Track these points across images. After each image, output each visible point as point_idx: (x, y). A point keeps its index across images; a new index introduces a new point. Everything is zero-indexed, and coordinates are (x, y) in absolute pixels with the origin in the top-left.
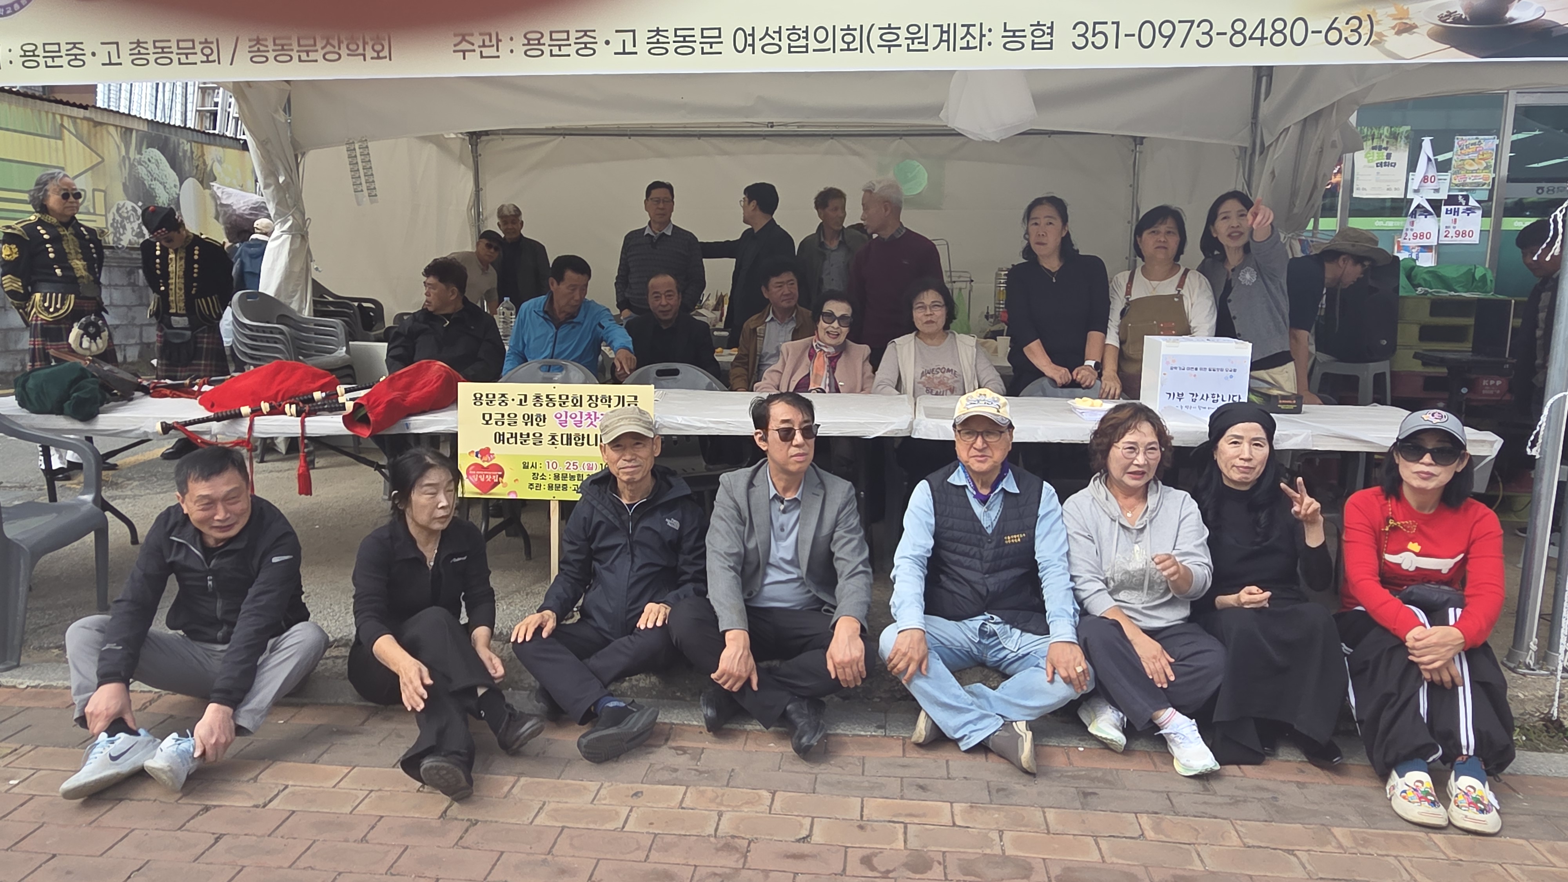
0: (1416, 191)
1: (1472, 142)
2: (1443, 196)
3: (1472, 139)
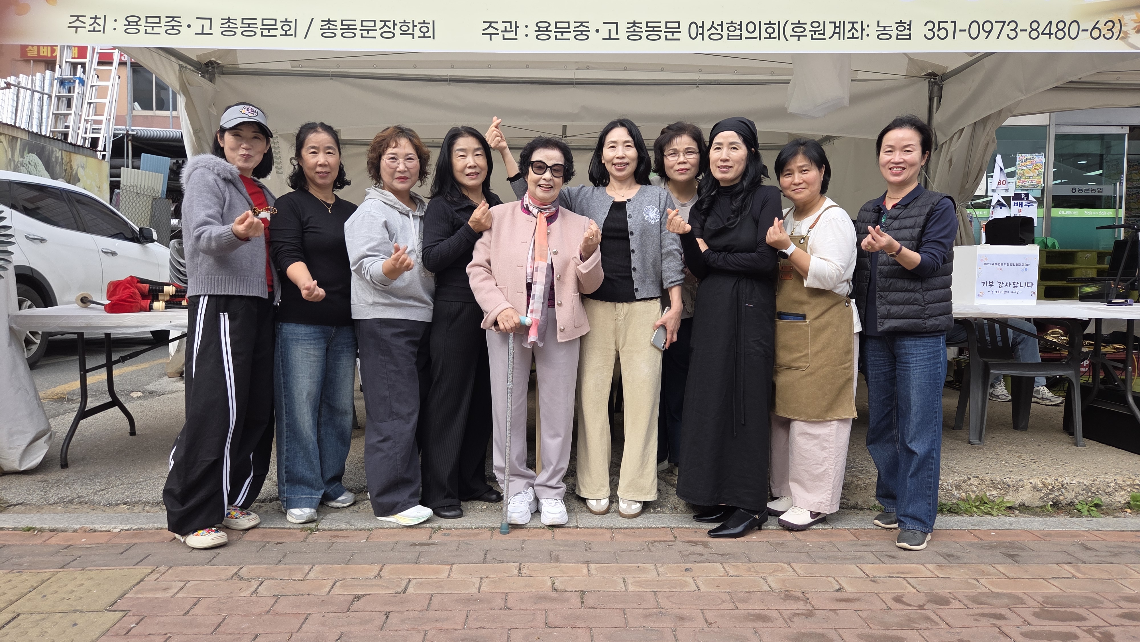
0: (994, 191)
1: (1028, 157)
2: (1011, 194)
3: (1028, 156)
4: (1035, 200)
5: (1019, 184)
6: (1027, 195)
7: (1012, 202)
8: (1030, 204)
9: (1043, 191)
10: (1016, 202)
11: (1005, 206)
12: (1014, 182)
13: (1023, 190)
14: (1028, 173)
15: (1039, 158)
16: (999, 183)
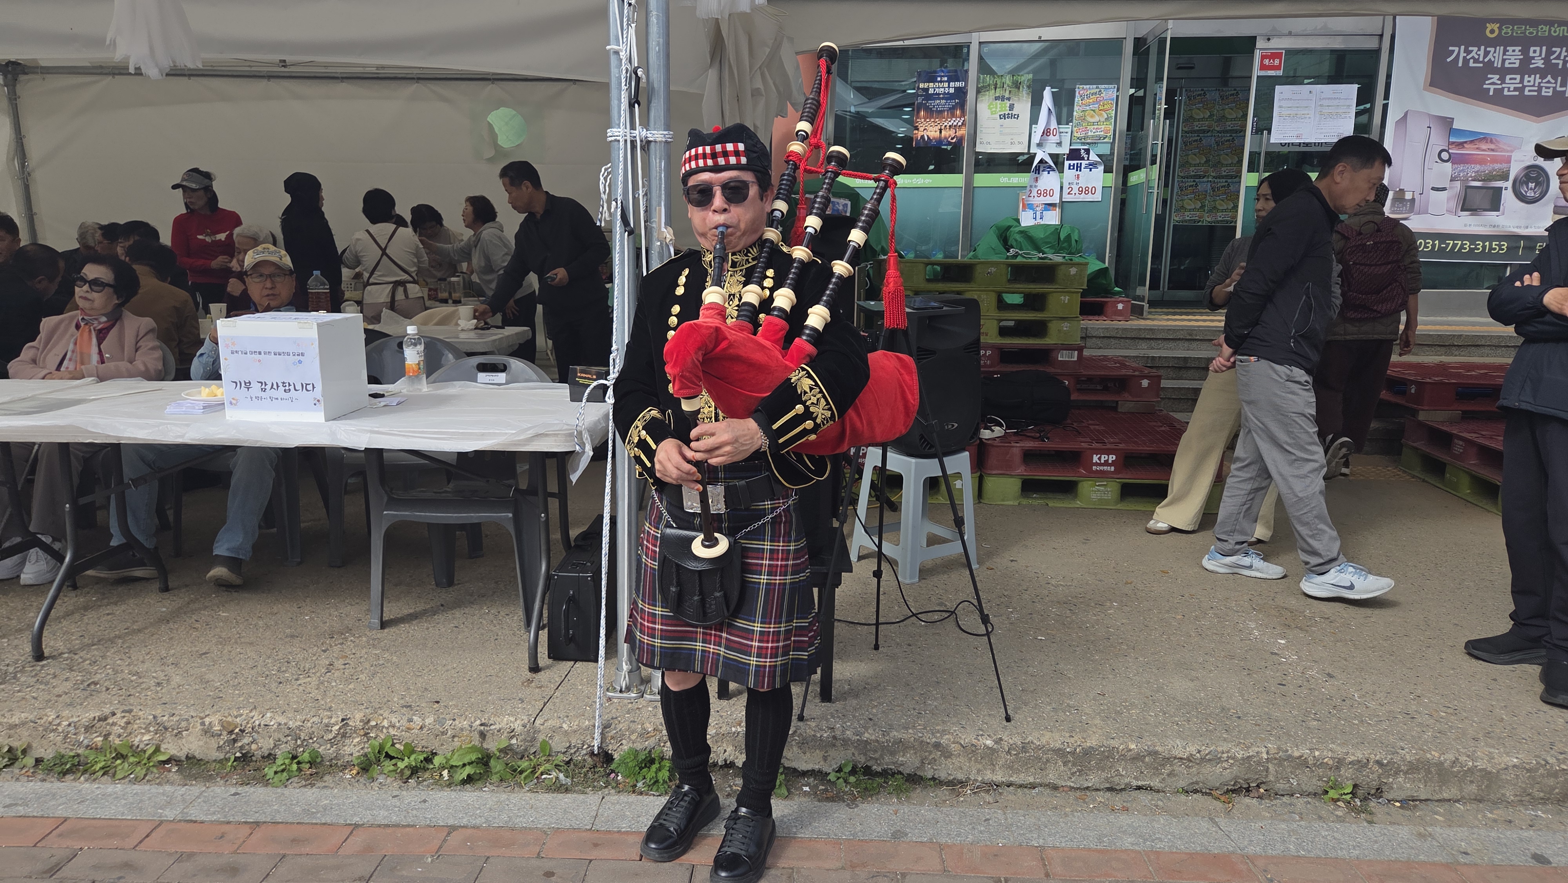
0: (1039, 145)
1: (1092, 91)
2: (1065, 150)
3: (1093, 88)
4: (1099, 160)
5: (1078, 135)
6: (1087, 151)
7: (1067, 163)
8: (1092, 166)
9: (1113, 144)
10: (1072, 162)
11: (1054, 170)
12: (1069, 131)
13: (1083, 144)
14: (1092, 117)
15: (1109, 92)
16: (1046, 132)
